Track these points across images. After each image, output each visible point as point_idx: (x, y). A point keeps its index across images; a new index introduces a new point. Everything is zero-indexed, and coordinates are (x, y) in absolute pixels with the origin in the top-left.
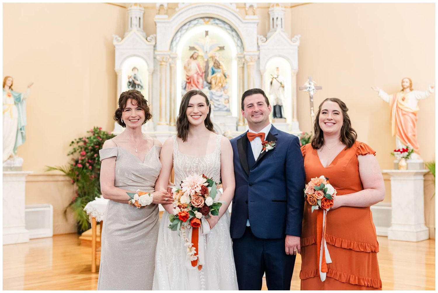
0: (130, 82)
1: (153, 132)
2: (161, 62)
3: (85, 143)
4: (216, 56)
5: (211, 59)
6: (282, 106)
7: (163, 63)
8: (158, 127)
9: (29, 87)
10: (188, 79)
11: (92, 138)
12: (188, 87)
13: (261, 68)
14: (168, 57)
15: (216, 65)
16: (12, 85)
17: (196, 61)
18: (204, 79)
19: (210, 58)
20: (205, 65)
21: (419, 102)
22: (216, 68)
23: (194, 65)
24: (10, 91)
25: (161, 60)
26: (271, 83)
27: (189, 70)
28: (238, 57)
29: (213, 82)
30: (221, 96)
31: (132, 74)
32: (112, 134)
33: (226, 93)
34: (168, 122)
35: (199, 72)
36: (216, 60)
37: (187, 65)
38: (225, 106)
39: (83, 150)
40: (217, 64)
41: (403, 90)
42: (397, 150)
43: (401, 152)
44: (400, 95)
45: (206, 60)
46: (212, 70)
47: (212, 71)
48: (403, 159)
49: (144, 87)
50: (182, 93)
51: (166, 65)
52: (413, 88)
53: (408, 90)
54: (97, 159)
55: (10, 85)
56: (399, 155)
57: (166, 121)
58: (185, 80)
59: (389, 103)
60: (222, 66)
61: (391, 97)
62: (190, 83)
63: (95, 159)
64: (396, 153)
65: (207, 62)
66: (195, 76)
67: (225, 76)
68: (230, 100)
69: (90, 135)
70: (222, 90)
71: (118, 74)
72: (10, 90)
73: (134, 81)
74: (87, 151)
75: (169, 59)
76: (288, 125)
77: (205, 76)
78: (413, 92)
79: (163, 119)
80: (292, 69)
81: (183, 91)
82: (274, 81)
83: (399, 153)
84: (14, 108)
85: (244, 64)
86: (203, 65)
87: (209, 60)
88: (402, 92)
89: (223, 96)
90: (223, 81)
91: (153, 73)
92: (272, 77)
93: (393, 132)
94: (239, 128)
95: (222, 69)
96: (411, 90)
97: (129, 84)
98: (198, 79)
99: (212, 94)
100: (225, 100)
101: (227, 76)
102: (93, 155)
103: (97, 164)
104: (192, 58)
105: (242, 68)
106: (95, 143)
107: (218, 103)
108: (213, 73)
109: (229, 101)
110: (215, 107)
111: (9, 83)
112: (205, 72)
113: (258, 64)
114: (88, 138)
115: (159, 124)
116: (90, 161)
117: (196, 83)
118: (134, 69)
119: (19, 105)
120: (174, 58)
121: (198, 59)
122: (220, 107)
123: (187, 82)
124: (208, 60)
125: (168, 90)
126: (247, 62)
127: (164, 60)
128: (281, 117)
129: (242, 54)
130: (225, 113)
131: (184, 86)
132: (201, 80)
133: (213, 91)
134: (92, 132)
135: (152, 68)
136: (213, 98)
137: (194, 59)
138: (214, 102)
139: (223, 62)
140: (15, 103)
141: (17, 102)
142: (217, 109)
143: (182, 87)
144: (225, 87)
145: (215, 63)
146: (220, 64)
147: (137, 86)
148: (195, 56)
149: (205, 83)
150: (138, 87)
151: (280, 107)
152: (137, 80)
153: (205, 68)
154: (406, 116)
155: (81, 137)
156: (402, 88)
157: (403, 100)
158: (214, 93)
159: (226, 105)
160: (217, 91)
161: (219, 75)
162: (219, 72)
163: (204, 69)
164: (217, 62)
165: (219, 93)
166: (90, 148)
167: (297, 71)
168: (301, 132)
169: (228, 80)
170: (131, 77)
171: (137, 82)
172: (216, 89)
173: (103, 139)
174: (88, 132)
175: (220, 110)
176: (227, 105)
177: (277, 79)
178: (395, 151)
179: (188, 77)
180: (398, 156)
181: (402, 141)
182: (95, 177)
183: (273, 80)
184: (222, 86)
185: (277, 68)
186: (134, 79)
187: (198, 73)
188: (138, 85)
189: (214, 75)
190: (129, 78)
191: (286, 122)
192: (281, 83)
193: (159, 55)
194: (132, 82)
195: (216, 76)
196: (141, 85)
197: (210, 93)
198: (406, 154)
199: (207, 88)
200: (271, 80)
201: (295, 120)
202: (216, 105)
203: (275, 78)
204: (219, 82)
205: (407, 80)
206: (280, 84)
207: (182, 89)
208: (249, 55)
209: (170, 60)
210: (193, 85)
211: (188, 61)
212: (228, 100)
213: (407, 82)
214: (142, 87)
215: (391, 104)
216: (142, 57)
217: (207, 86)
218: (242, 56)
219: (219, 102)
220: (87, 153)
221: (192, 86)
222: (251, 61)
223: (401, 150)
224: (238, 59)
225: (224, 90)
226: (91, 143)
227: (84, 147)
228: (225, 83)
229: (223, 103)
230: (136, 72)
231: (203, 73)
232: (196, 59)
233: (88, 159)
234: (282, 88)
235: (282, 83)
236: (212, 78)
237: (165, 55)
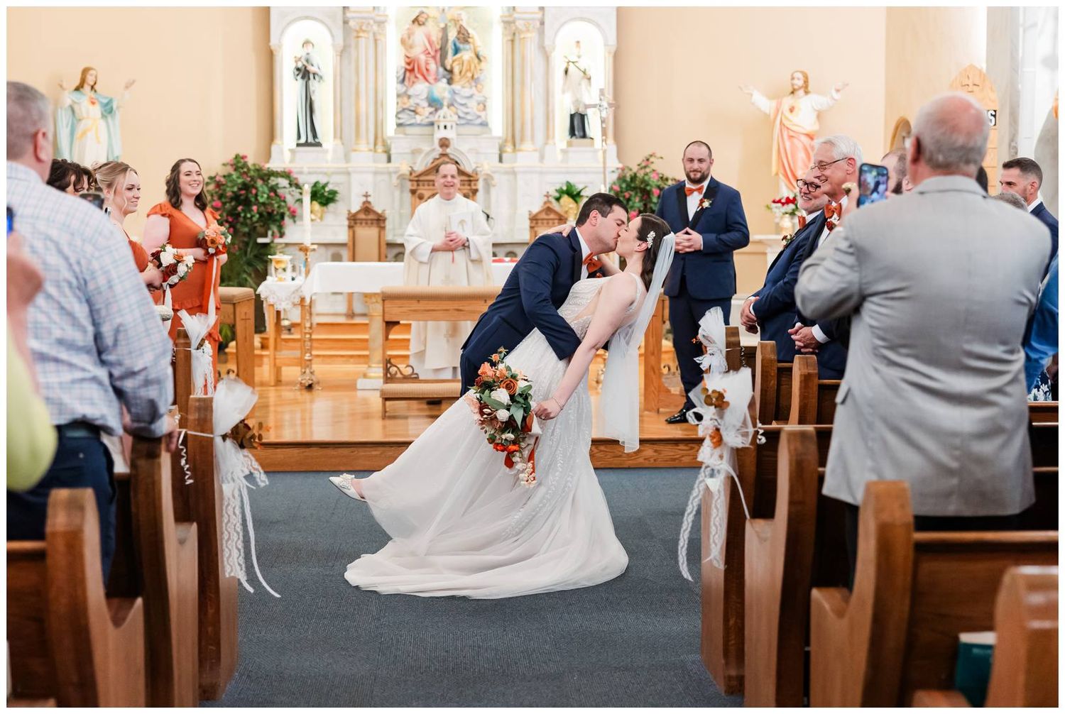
0: (298, 69)
1: (343, 165)
2: (357, 32)
3: (219, 185)
4: (462, 20)
5: (453, 22)
6: (586, 115)
7: (361, 34)
8: (353, 155)
9: (127, 87)
10: (409, 64)
11: (234, 177)
12: (409, 79)
13: (547, 43)
14: (371, 22)
15: (461, 35)
16: (95, 83)
17: (423, 27)
18: (439, 64)
19: (450, 21)
20: (440, 35)
21: (820, 116)
22: (461, 43)
23: (419, 35)
24: (92, 94)
25: (358, 28)
26: (566, 72)
27: (411, 47)
28: (504, 22)
29: (456, 70)
30: (471, 97)
31: (301, 53)
32: (269, 168)
33: (480, 92)
34: (372, 146)
35: (430, 50)
36: (461, 26)
37: (406, 36)
38: (479, 117)
39: (215, 198)
40: (463, 34)
41: (793, 93)
42: (777, 199)
43: (783, 204)
44: (788, 102)
45: (442, 25)
46: (455, 45)
47: (453, 47)
48: (787, 215)
49: (325, 78)
50: (397, 89)
51: (367, 38)
52: (810, 88)
53: (801, 92)
54: (242, 215)
55: (92, 83)
56: (779, 210)
57: (368, 143)
58: (403, 64)
59: (769, 115)
60: (472, 38)
61: (774, 104)
62: (412, 70)
63: (239, 215)
64: (774, 205)
65: (445, 30)
66: (423, 58)
67: (478, 57)
68: (487, 104)
69: (230, 170)
70: (473, 84)
71: (274, 53)
72: (93, 91)
73: (305, 68)
74: (223, 200)
75: (372, 26)
76: (596, 151)
77: (441, 56)
78: (809, 95)
79: (363, 141)
80: (606, 45)
81: (400, 86)
82: (572, 68)
83: (779, 205)
84: (102, 123)
85: (514, 34)
86: (436, 36)
87: (449, 24)
88: (792, 95)
89: (475, 98)
90: (475, 67)
91: (343, 52)
92: (567, 61)
93: (774, 169)
94: (504, 156)
95: (474, 45)
96: (807, 92)
97: (297, 73)
98: (427, 64)
99: (454, 92)
100: (479, 104)
101: (482, 58)
102: (235, 208)
103: (242, 224)
104: (416, 23)
105: (510, 43)
106: (240, 186)
107: (466, 110)
108: (457, 51)
109: (485, 106)
110: (459, 117)
111: (90, 80)
112: (441, 49)
113: (541, 32)
114: (224, 176)
115: (355, 150)
116: (230, 220)
117: (425, 71)
118: (306, 43)
119: (109, 119)
120: (381, 24)
121: (427, 23)
122: (469, 117)
123: (406, 70)
124: (446, 25)
125: (371, 85)
126: (521, 32)
127: (364, 28)
128: (584, 136)
129: (510, 16)
130: (479, 129)
131: (401, 77)
132: (433, 66)
133: (456, 87)
134: (232, 165)
135: (340, 42)
136: (456, 101)
137: (420, 25)
138: (457, 109)
139: (474, 29)
140: (103, 116)
141: (105, 114)
142: (463, 122)
143: (398, 78)
144: (478, 78)
145: (459, 32)
146: (469, 34)
147: (311, 76)
148: (421, 19)
149: (441, 70)
150: (314, 78)
151: (582, 117)
152: (312, 65)
153: (440, 42)
154: (795, 141)
155: (213, 175)
156: (791, 90)
157: (792, 110)
158: (457, 92)
159: (478, 113)
160: (463, 87)
161: (466, 55)
162: (465, 49)
163: (438, 43)
164: (463, 31)
165: (467, 92)
166: (229, 194)
167: (613, 49)
168: (620, 166)
169: (483, 65)
170: (300, 59)
171: (310, 68)
172: (462, 83)
173: (252, 179)
174: (224, 165)
175: (469, 123)
176: (483, 114)
177: (577, 64)
178: (774, 202)
179: (408, 60)
180: (777, 210)
181: (787, 183)
182: (240, 249)
183: (568, 65)
184: (473, 77)
185: (578, 42)
186: (305, 63)
187: (427, 52)
188: (314, 74)
189: (458, 56)
190: (296, 62)
191: (592, 145)
192: (584, 73)
193: (353, 18)
194: (303, 68)
195: (461, 57)
196: (320, 74)
197: (450, 92)
198: (791, 206)
199: (445, 80)
200: (565, 65)
201: (610, 141)
202: (461, 115)
203: (573, 62)
204: (467, 71)
205: (800, 76)
206: (582, 74)
207: (397, 83)
208: (524, 19)
209: (375, 28)
210: (419, 76)
211: (408, 29)
212: (483, 106)
213: (799, 79)
214: (321, 77)
215: (772, 117)
216: (322, 22)
217: (444, 77)
218: (511, 19)
219: (467, 107)
220: (224, 204)
221: (416, 77)
222: (528, 31)
223: (783, 201)
224: (502, 24)
225: (476, 86)
226: (233, 187)
227: (216, 193)
228: (479, 72)
229: (475, 110)
230: (309, 48)
231: (436, 51)
232: (424, 24)
233: (227, 216)
234: (585, 82)
235: (587, 72)
236: (453, 61)
237: (365, 18)
